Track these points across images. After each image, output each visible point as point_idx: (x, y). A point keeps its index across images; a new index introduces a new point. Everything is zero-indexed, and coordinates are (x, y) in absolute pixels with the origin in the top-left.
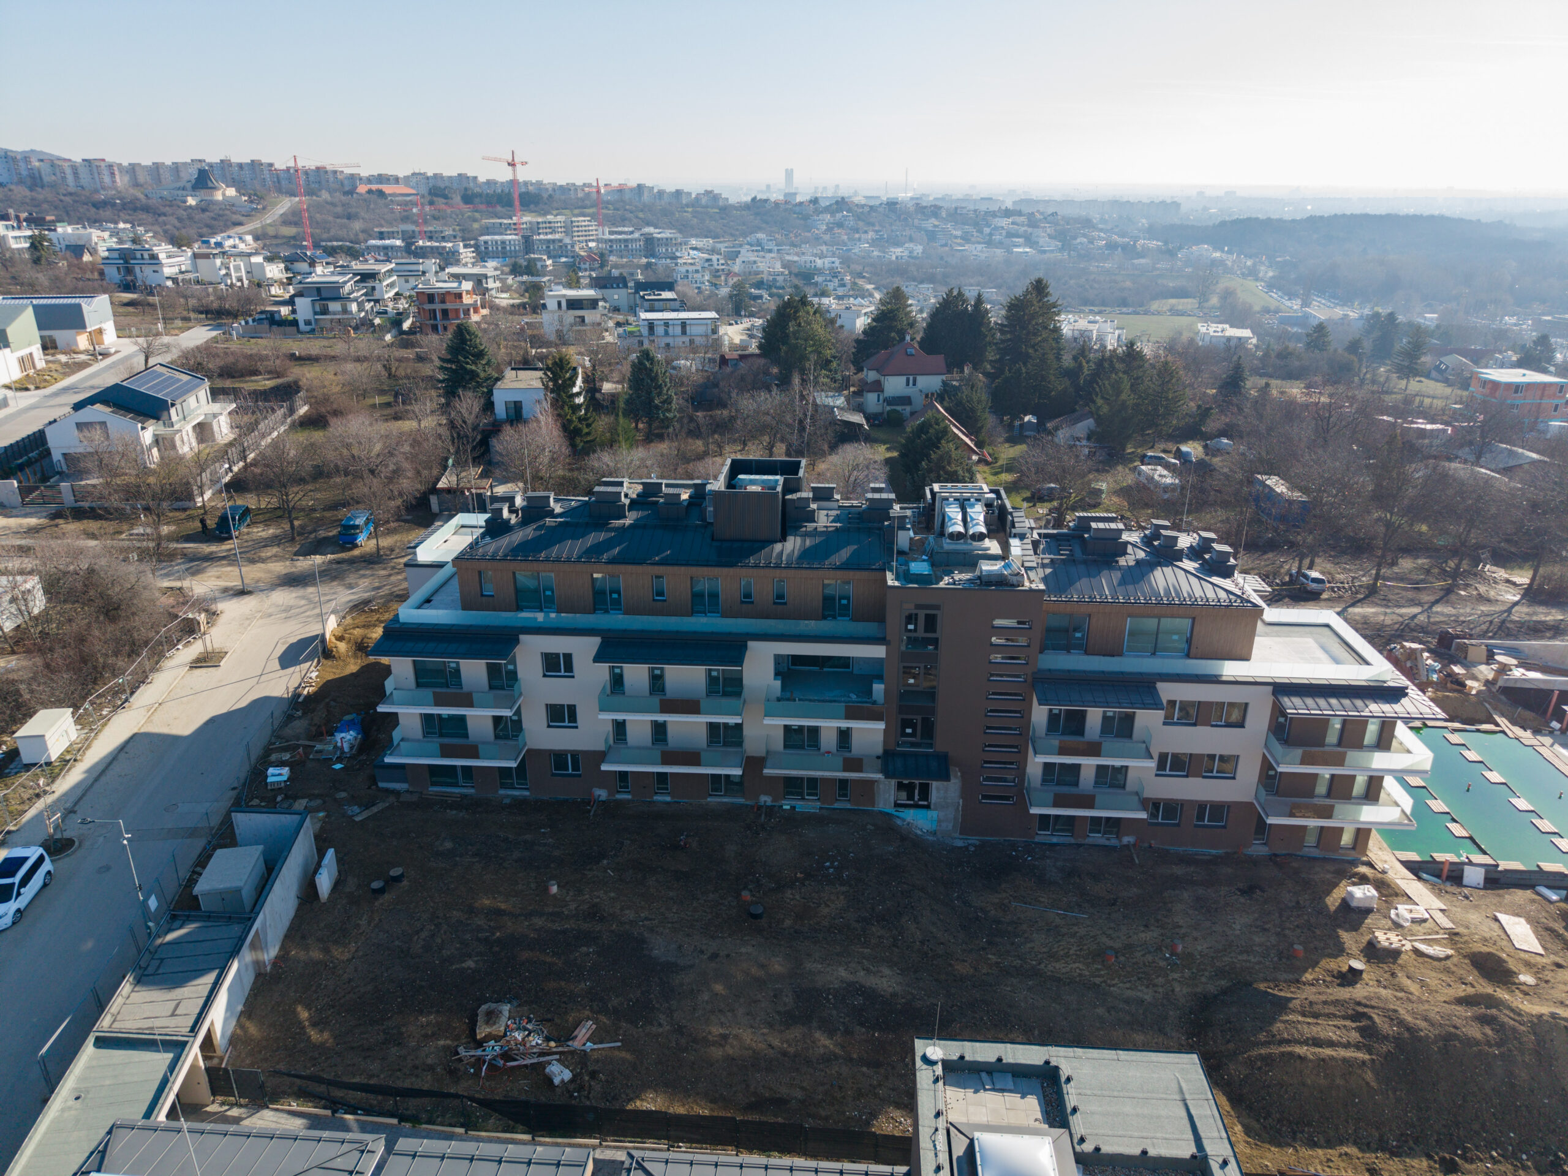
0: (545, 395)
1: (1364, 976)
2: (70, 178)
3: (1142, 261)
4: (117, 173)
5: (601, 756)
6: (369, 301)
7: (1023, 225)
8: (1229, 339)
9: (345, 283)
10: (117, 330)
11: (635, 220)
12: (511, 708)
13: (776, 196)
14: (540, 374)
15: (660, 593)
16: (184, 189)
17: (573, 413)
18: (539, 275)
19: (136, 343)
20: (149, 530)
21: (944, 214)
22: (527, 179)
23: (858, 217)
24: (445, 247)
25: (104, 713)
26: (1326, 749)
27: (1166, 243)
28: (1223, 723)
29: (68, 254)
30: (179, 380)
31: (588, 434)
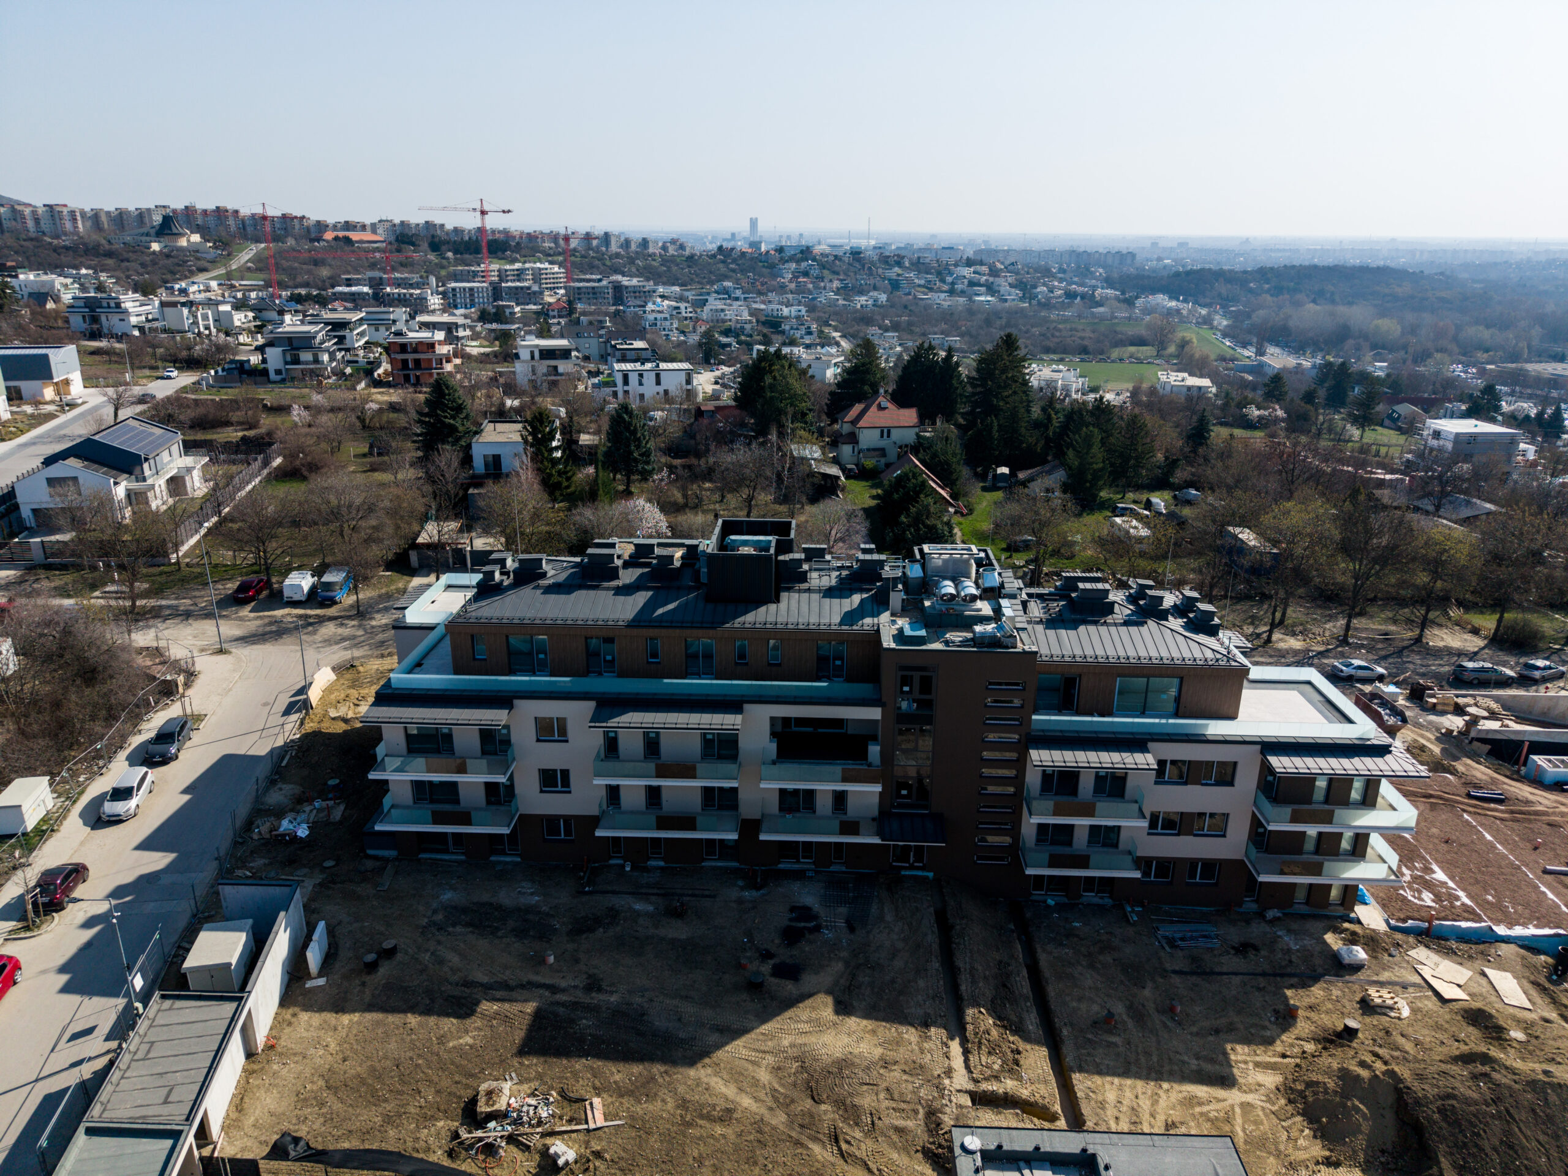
0: (525, 449)
1: (1360, 1035)
2: (30, 224)
3: (1101, 309)
4: (79, 218)
5: (594, 821)
6: (340, 350)
7: (984, 275)
8: (1189, 388)
9: (317, 332)
10: (84, 379)
11: (602, 268)
12: (504, 774)
13: (741, 245)
14: (519, 426)
15: (654, 655)
16: (148, 235)
17: (553, 467)
18: (506, 323)
19: (105, 395)
20: (124, 588)
21: (907, 264)
22: (494, 227)
23: (823, 266)
24: (411, 295)
25: (81, 779)
26: (1314, 807)
27: (1123, 293)
28: (1213, 782)
29: (32, 301)
30: (152, 434)
31: (568, 487)
